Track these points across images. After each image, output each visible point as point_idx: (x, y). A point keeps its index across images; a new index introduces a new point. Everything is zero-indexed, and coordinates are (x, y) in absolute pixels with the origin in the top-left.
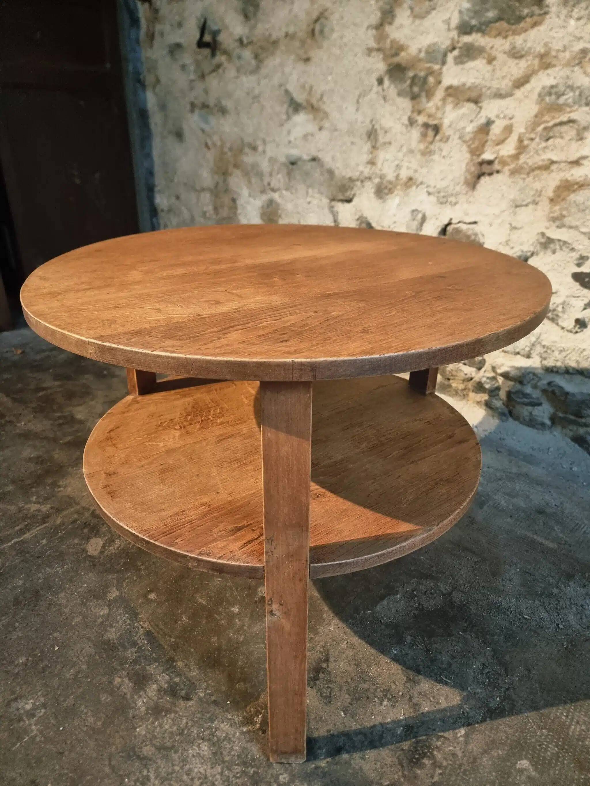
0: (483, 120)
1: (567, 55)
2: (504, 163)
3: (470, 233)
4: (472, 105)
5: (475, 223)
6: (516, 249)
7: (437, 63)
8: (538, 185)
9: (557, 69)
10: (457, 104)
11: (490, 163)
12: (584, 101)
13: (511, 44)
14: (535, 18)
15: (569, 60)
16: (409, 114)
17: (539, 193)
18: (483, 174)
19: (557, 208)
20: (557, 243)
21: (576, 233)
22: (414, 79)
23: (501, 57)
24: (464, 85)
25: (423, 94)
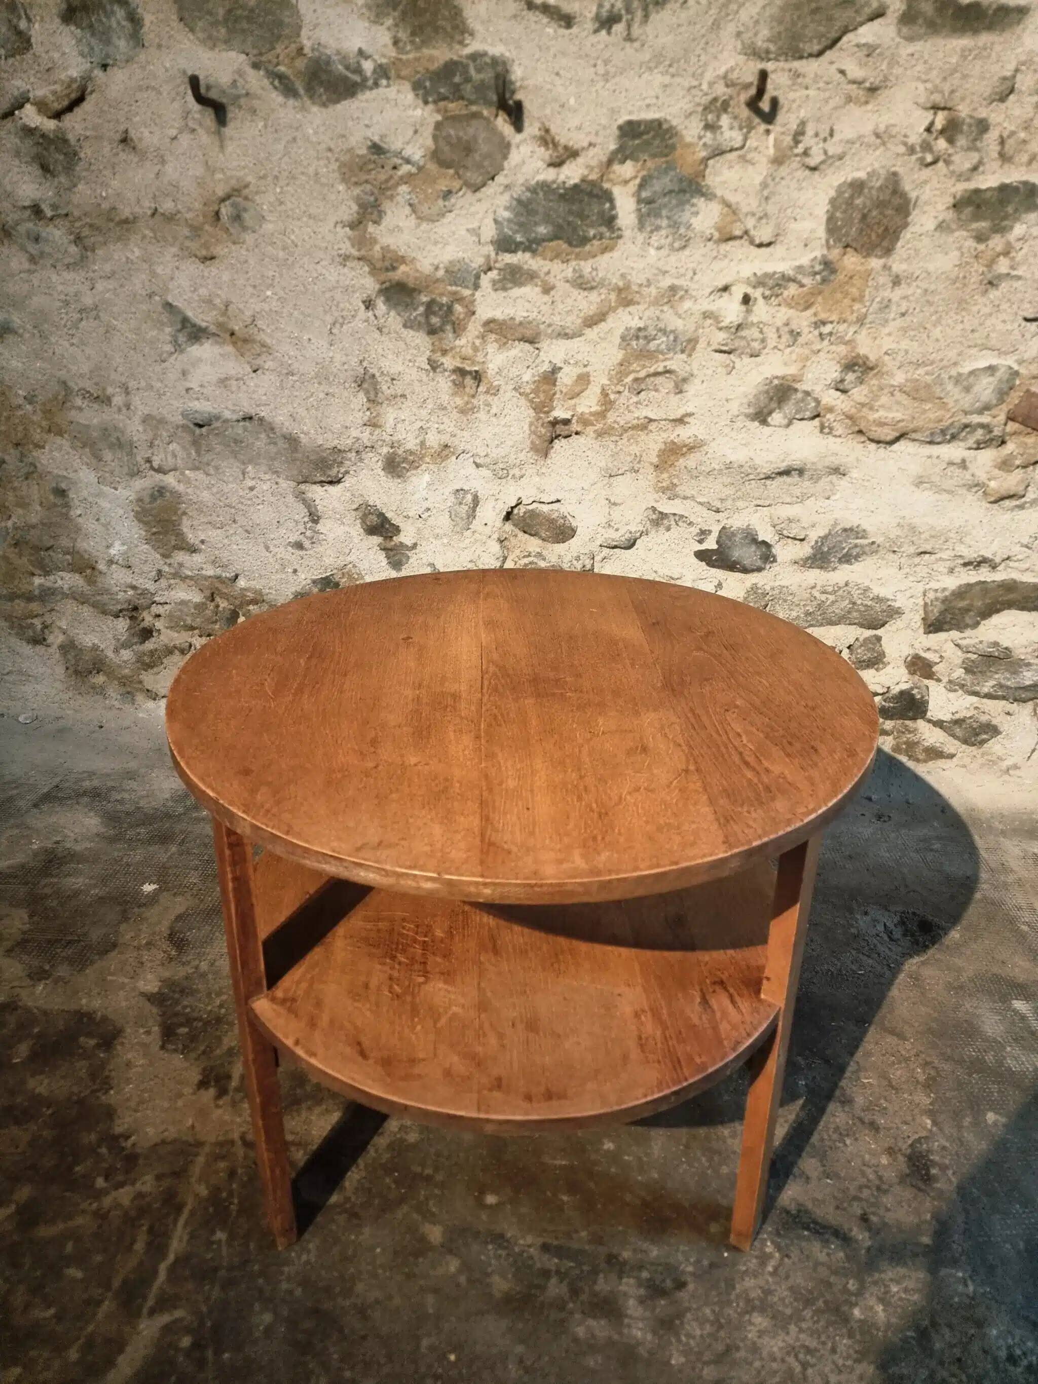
0: (546, 367)
1: (653, 291)
2: (586, 423)
3: (555, 516)
4: (527, 346)
5: (558, 501)
6: (621, 532)
7: (467, 287)
8: (635, 449)
9: (641, 307)
10: (505, 344)
11: (566, 422)
12: (679, 348)
13: (574, 270)
14: (605, 242)
15: (656, 298)
16: (428, 353)
17: (638, 459)
18: (557, 437)
19: (665, 476)
20: (672, 518)
21: (693, 503)
22: (430, 307)
23: (562, 287)
24: (512, 318)
25: (449, 327)
